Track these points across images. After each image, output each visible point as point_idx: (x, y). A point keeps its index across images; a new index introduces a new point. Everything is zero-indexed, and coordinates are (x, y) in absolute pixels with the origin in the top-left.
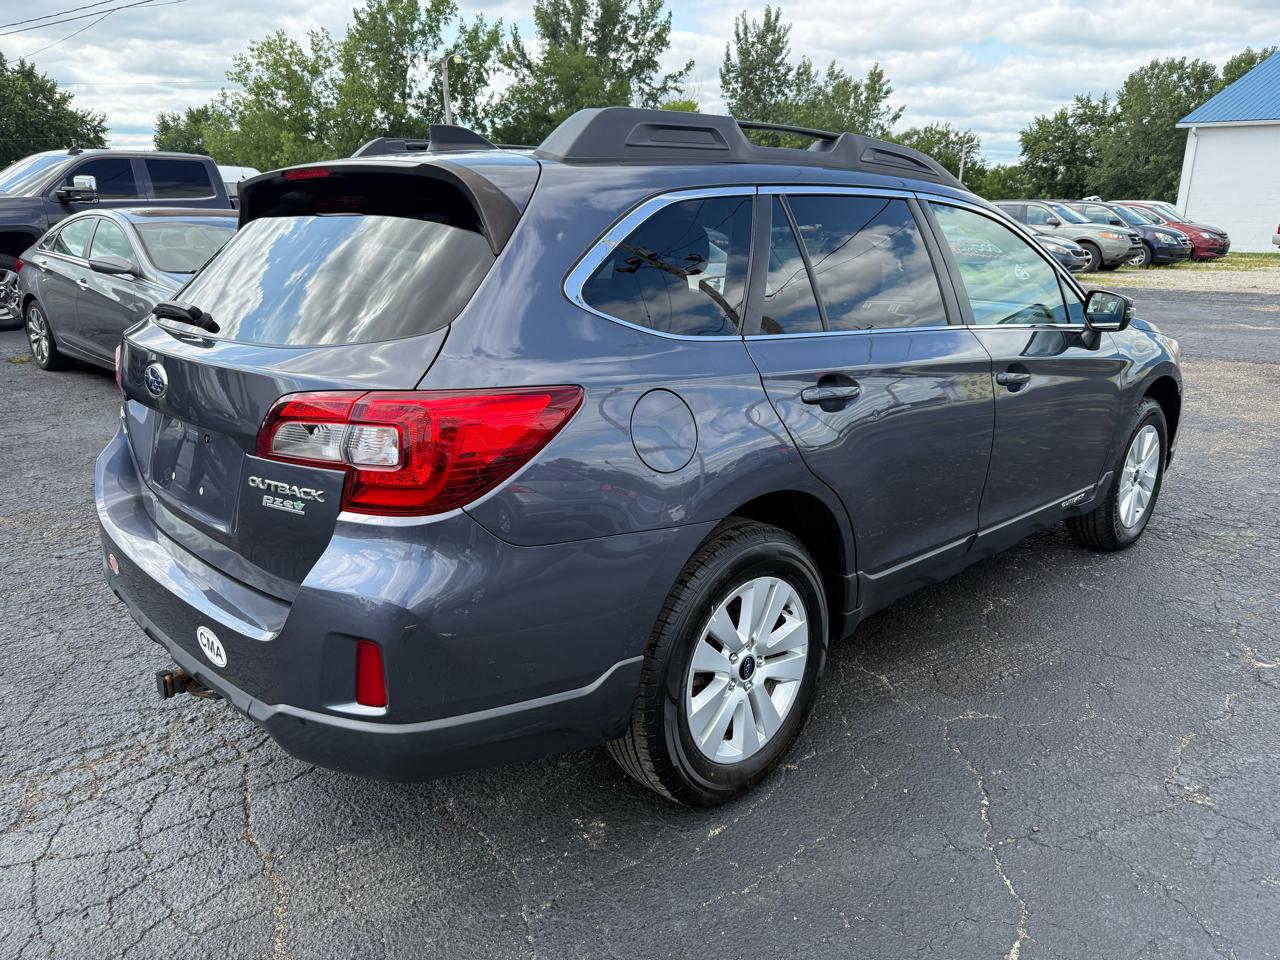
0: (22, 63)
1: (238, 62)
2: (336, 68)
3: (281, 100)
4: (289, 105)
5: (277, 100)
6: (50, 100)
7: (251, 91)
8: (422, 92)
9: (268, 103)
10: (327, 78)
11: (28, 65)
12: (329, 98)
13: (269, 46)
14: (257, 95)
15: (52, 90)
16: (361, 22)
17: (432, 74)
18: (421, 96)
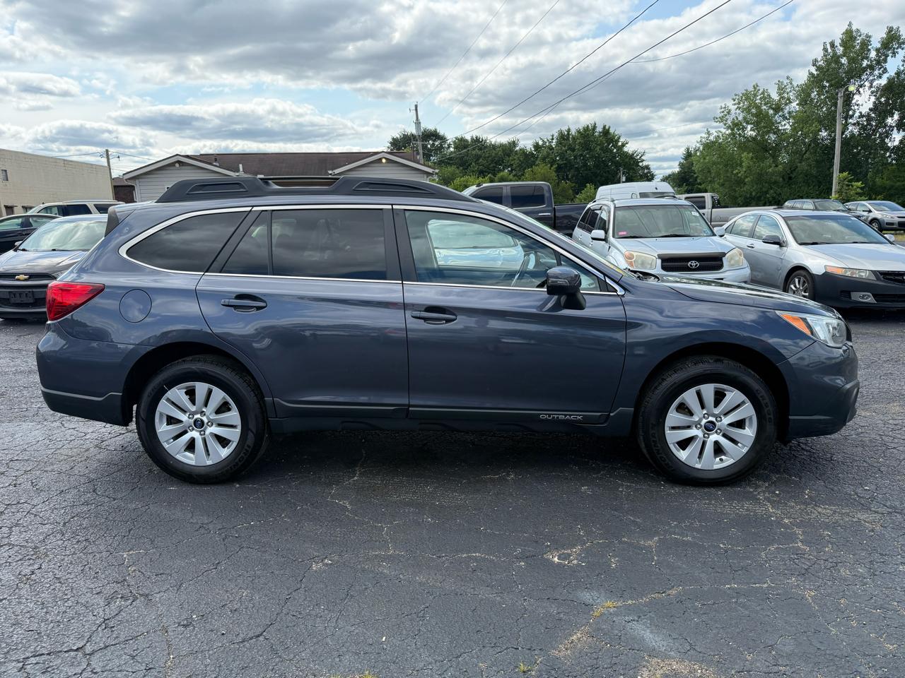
0: (604, 127)
1: (723, 110)
2: (794, 104)
3: (750, 132)
4: (754, 134)
5: (746, 132)
6: (615, 146)
7: (729, 127)
8: (863, 113)
9: (740, 134)
10: (786, 111)
11: (607, 128)
12: (786, 126)
13: (747, 96)
14: (732, 130)
15: (618, 141)
16: (819, 68)
17: (873, 99)
18: (861, 116)
